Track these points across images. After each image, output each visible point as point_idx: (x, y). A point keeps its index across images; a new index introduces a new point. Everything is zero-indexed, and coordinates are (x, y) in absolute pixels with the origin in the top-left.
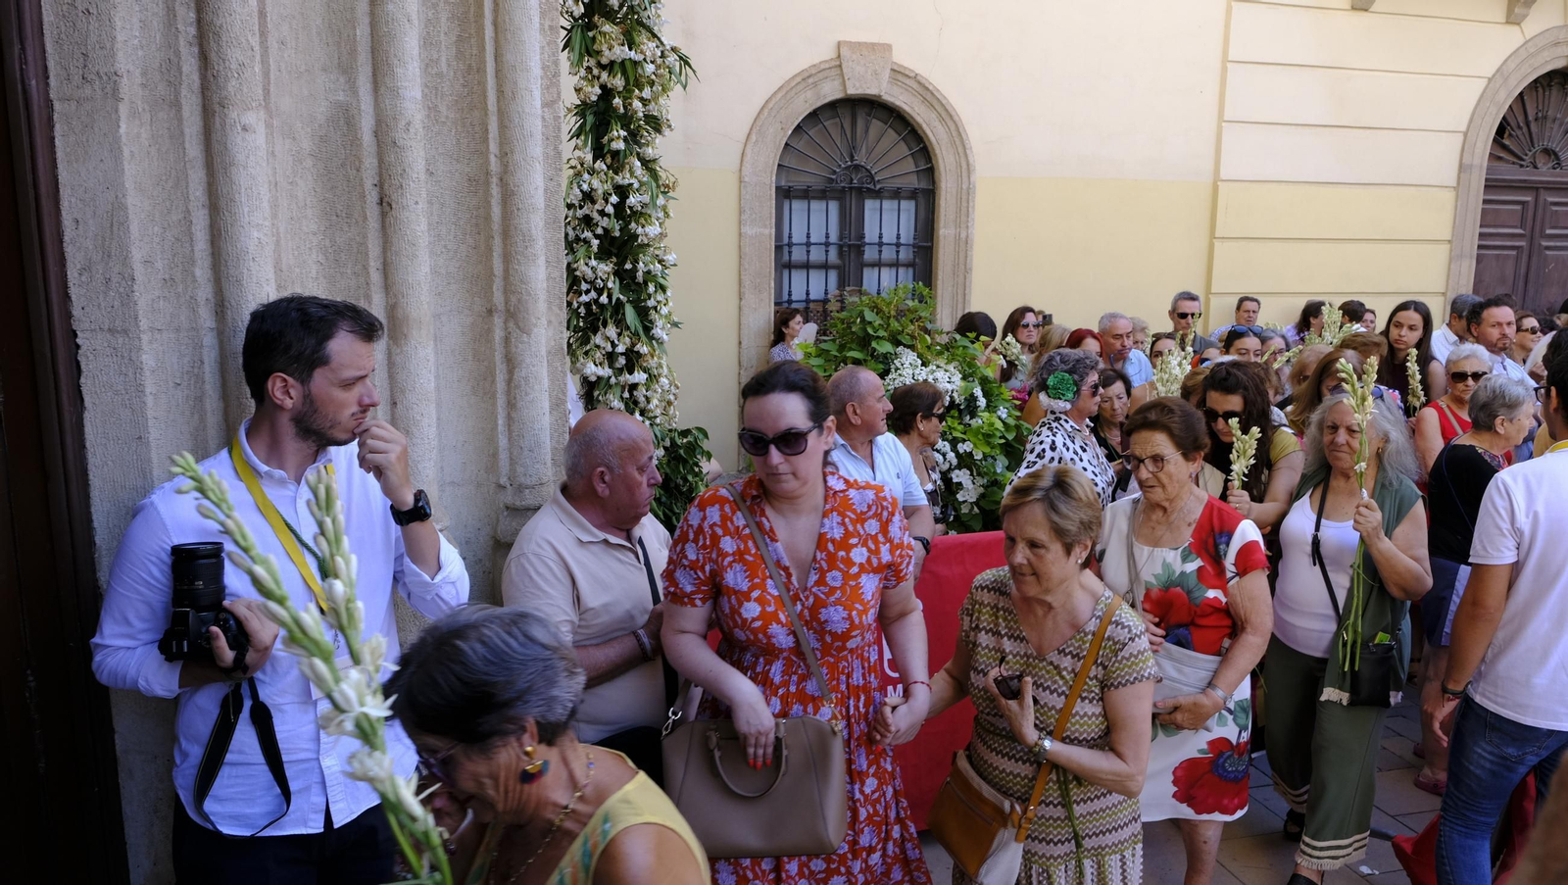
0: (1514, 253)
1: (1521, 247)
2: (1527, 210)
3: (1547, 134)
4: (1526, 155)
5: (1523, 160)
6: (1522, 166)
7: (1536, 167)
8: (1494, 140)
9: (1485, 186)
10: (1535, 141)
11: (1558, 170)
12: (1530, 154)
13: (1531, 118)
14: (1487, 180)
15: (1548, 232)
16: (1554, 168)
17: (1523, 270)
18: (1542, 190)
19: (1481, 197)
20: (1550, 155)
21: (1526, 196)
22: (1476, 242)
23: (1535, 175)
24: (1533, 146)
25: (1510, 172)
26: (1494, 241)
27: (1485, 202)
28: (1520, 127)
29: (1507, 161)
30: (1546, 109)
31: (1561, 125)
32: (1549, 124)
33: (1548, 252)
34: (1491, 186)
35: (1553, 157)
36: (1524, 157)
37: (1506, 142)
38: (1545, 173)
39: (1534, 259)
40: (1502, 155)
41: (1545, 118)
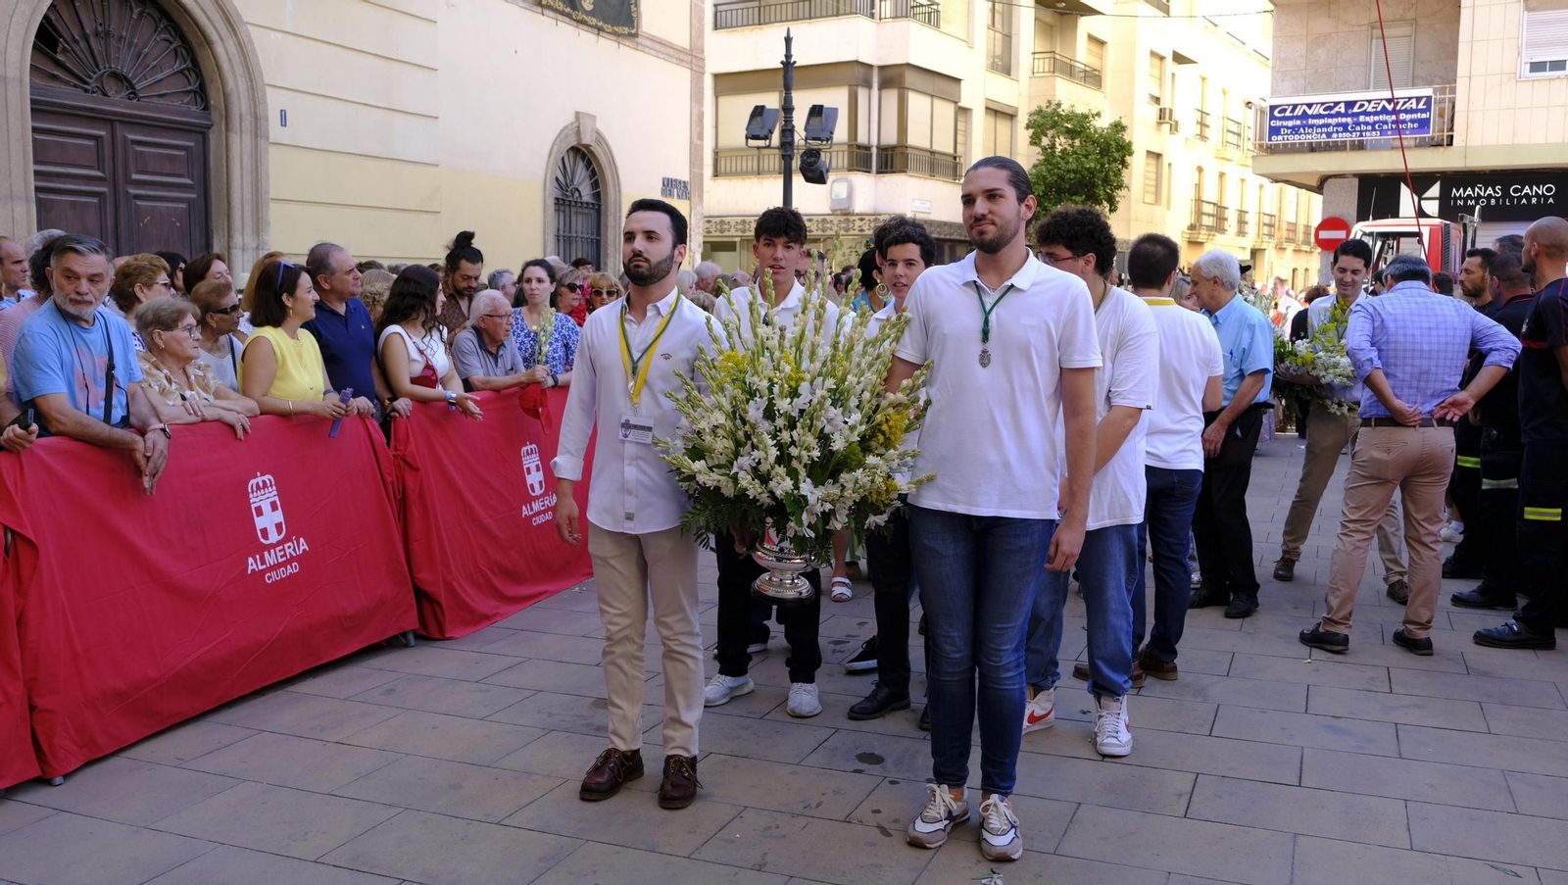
0: (95, 200)
1: (103, 193)
2: (103, 146)
3: (113, 55)
4: (90, 77)
5: (86, 83)
6: (86, 91)
7: (105, 94)
8: (35, 47)
9: (33, 110)
10: (100, 63)
11: (135, 101)
12: (95, 76)
13: (88, 31)
14: (33, 102)
15: (135, 177)
16: (130, 99)
17: (110, 222)
18: (117, 124)
19: (29, 124)
20: (121, 81)
21: (99, 130)
22: (32, 183)
23: (105, 104)
24: (97, 66)
25: (67, 95)
26: (64, 183)
27: (35, 130)
28: (76, 42)
29: (67, 83)
30: (107, 24)
31: (130, 46)
32: (113, 42)
33: (139, 203)
34: (38, 109)
35: (125, 84)
36: (88, 80)
37: (60, 57)
38: (116, 102)
39: (122, 210)
40: (56, 73)
41: (107, 33)
